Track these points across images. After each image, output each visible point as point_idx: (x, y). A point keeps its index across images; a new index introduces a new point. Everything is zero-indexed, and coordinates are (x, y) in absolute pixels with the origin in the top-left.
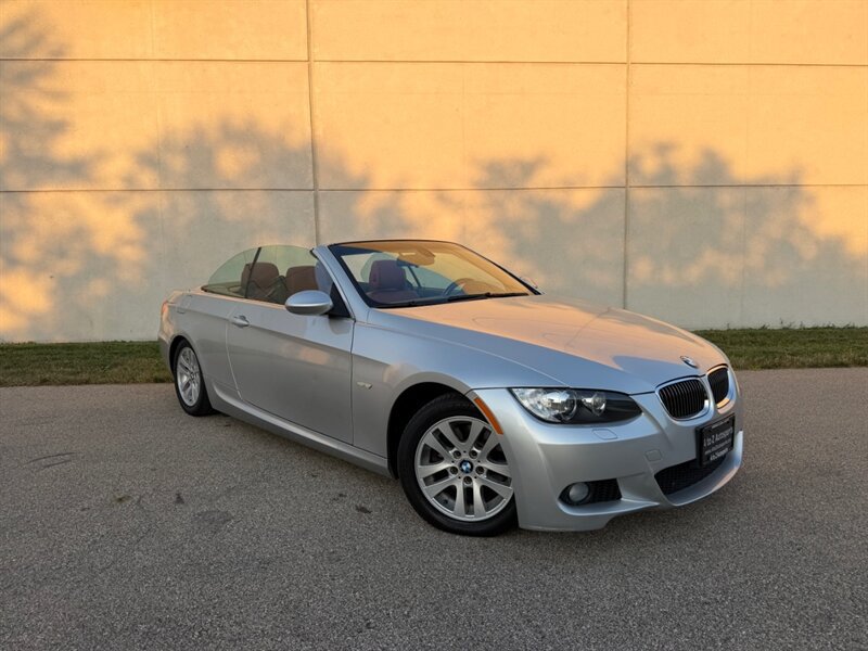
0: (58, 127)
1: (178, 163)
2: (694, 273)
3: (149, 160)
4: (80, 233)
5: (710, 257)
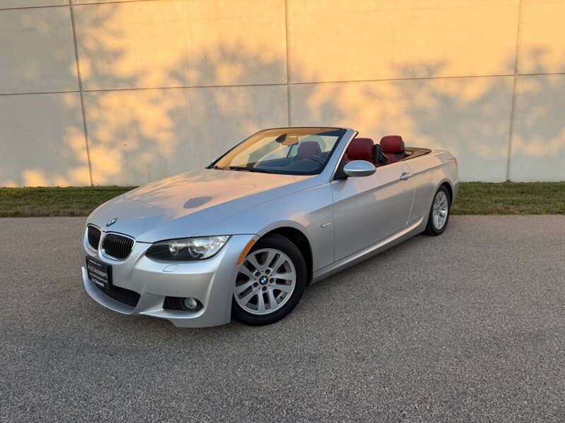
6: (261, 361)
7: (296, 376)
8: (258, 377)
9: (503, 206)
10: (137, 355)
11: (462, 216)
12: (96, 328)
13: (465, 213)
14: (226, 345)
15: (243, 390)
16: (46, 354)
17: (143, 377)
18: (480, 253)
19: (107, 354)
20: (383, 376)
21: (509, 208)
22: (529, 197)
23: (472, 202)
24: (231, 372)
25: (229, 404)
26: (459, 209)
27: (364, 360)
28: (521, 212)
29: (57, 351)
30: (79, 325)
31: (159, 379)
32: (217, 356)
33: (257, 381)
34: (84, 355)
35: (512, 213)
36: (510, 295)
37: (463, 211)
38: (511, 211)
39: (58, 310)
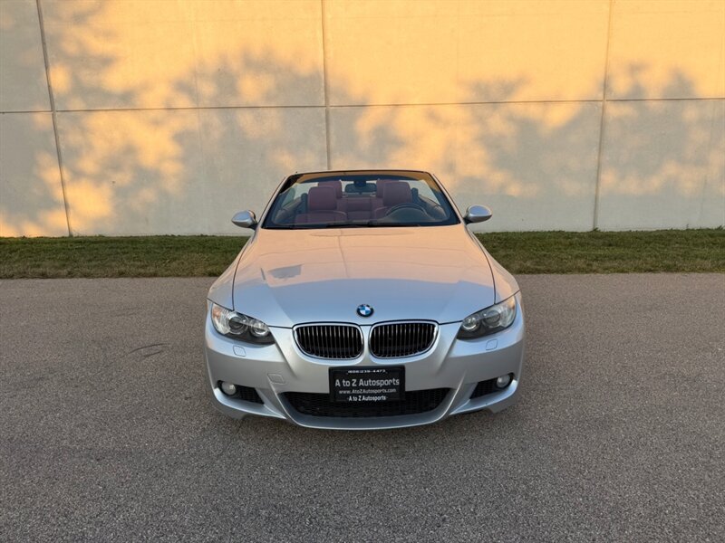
0: (106, 62)
1: (207, 89)
2: (656, 182)
3: (183, 87)
4: (130, 150)
5: (671, 169)
6: (282, 461)
7: (323, 478)
8: (278, 481)
9: (585, 262)
10: (129, 459)
11: (535, 276)
12: (78, 426)
13: (539, 272)
14: (241, 443)
15: (260, 497)
16: (15, 461)
17: (138, 486)
18: (551, 322)
19: (92, 458)
20: (424, 474)
21: (591, 265)
22: (618, 251)
23: (550, 257)
24: (246, 476)
25: (241, 514)
26: (532, 267)
27: (404, 456)
28: (606, 270)
29: (28, 457)
30: (56, 423)
31: (157, 488)
32: (230, 458)
33: (276, 485)
34: (63, 460)
35: (595, 271)
36: (579, 374)
37: (537, 269)
38: (594, 268)
39: (28, 405)
